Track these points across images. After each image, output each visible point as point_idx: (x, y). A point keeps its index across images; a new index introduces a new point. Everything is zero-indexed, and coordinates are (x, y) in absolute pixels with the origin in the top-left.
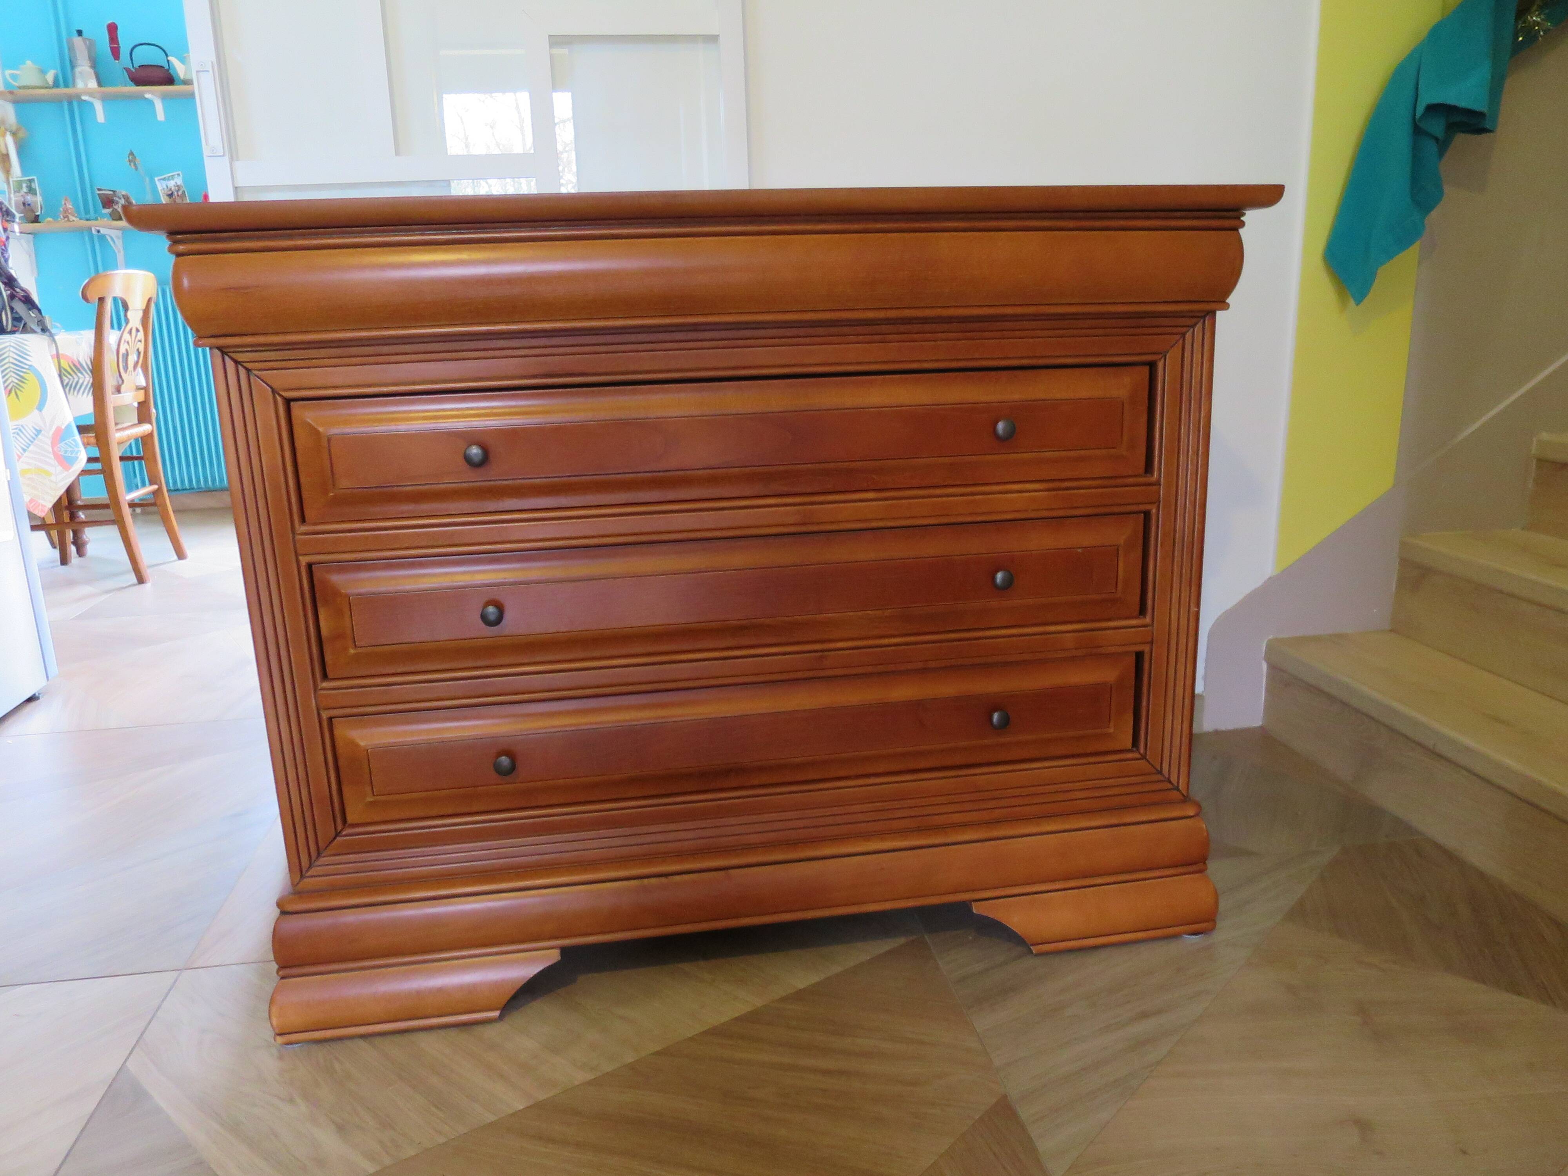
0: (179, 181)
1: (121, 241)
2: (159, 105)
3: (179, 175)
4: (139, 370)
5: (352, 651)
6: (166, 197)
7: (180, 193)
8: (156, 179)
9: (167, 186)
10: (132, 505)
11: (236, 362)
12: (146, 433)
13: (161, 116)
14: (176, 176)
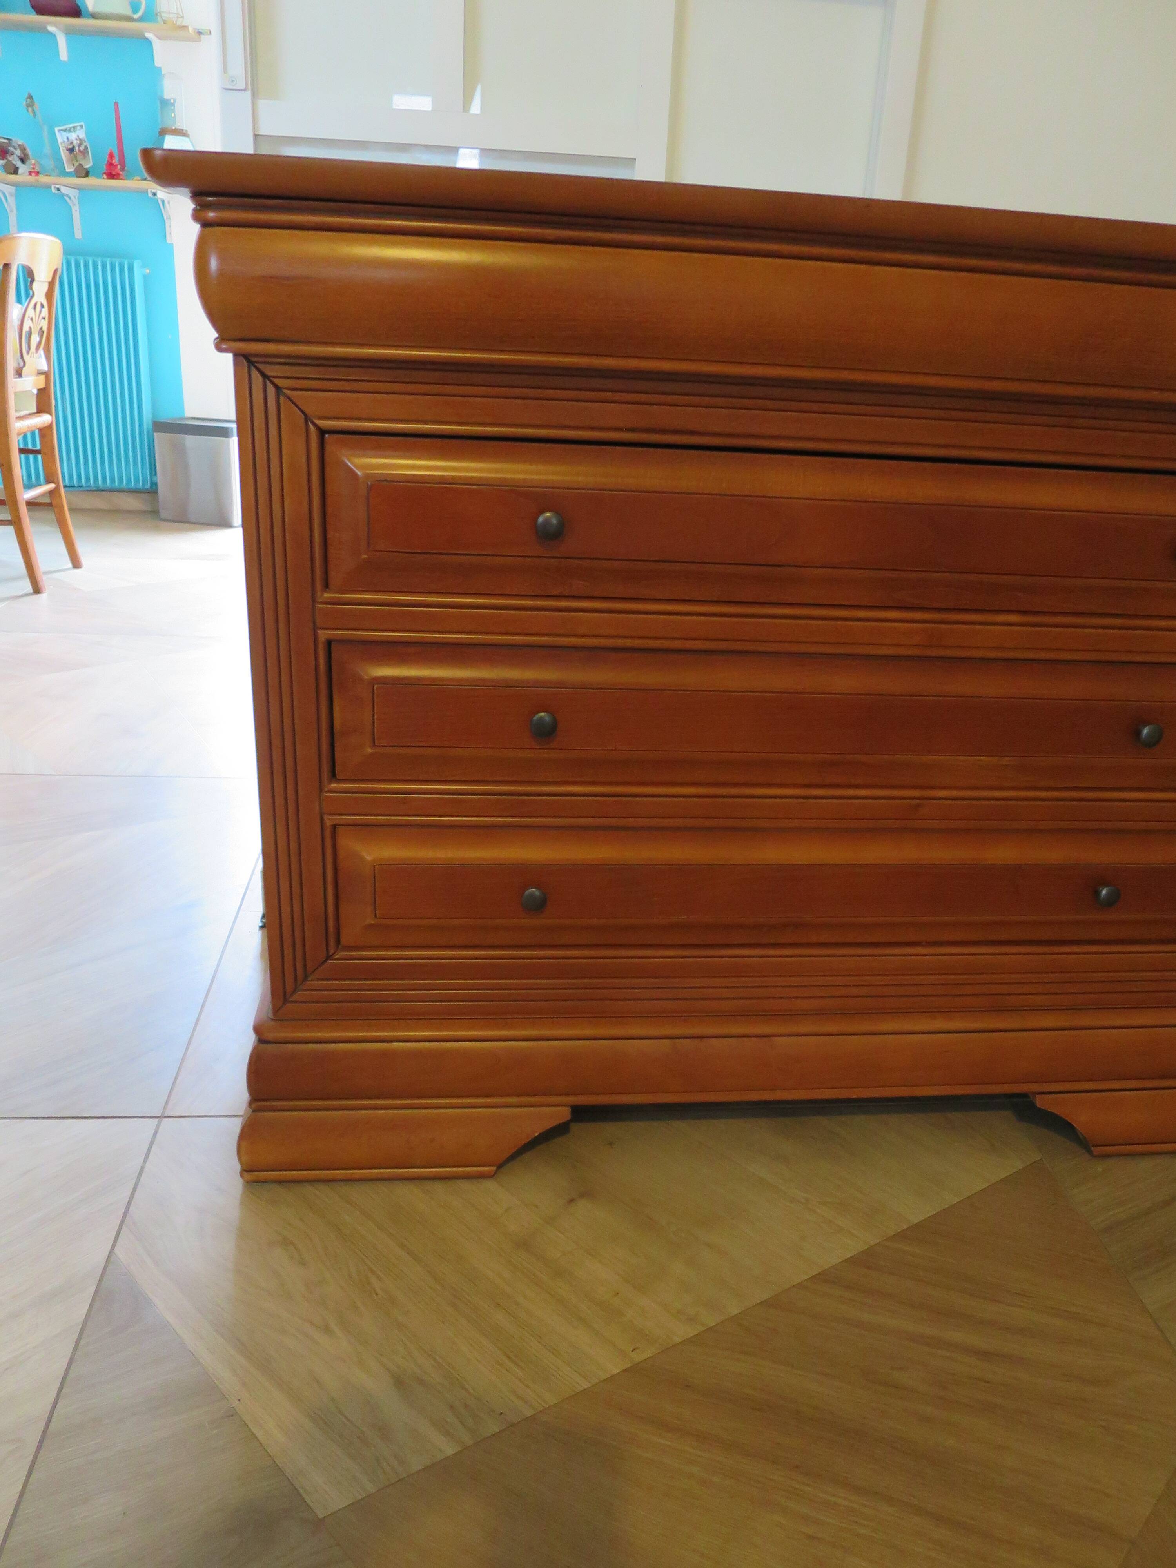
0: (82, 134)
1: (13, 198)
2: (62, 40)
3: (81, 126)
4: (41, 352)
5: (370, 750)
6: (65, 151)
7: (82, 148)
8: (56, 129)
9: (68, 138)
10: (30, 504)
11: (265, 376)
12: (46, 425)
13: (64, 55)
14: (78, 128)
